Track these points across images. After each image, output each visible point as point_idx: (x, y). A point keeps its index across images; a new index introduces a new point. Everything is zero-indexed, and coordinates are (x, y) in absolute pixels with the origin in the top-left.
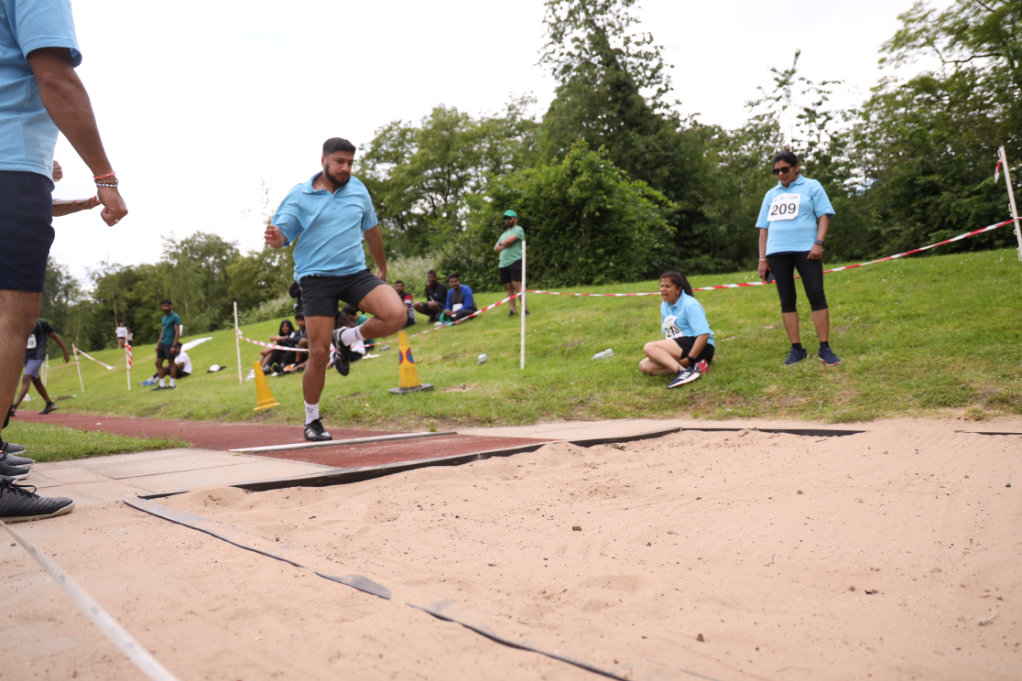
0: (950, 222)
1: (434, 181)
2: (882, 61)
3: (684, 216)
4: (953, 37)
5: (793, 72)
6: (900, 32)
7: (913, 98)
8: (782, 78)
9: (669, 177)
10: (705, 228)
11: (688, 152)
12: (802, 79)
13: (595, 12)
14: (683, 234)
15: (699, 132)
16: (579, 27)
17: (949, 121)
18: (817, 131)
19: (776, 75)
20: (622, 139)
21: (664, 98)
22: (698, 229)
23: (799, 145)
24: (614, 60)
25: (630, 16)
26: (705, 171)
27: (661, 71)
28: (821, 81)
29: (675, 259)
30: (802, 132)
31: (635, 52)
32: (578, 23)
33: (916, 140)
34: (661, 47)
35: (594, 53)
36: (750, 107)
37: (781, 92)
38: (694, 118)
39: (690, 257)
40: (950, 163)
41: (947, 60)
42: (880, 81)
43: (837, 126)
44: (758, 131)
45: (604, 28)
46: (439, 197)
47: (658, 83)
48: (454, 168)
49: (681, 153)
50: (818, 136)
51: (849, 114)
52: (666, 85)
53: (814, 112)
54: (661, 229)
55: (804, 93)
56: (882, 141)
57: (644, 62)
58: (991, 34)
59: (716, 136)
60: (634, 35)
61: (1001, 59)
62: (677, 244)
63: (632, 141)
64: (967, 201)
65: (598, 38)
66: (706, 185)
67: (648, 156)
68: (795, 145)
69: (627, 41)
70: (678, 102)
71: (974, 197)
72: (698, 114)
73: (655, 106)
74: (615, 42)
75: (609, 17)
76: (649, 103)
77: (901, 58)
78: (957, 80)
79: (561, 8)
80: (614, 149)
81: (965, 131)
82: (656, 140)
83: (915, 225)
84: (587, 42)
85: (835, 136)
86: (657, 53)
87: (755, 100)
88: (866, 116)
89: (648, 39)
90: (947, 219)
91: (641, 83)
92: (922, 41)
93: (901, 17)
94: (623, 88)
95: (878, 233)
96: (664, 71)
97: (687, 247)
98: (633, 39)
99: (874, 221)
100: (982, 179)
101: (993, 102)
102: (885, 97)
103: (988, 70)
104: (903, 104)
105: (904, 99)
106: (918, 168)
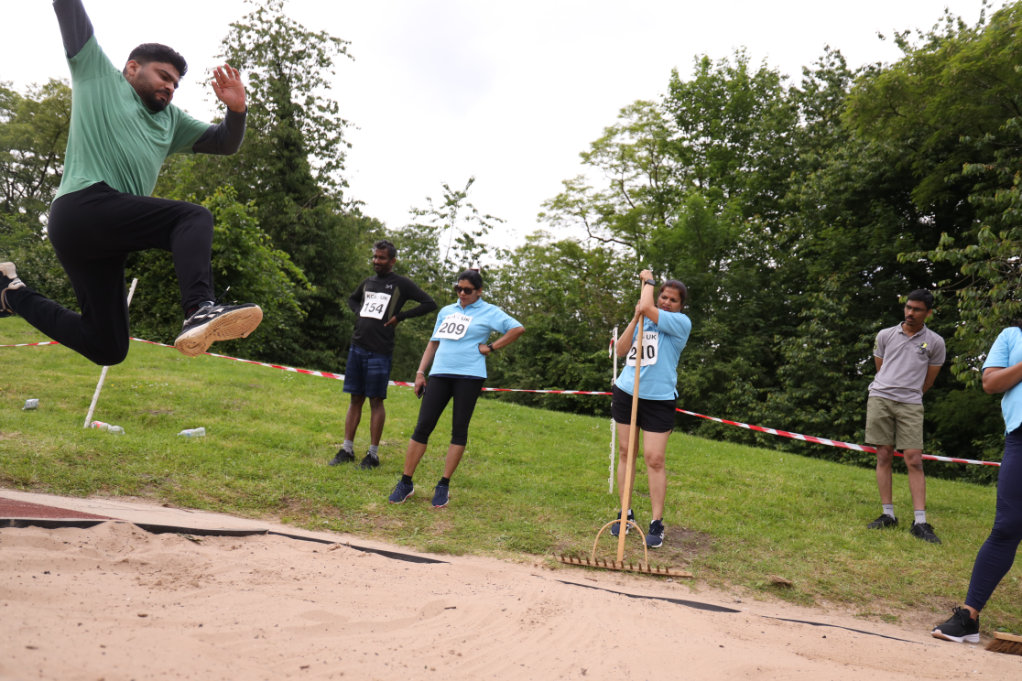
0: (564, 382)
1: (22, 166)
2: (542, 215)
3: (318, 303)
4: (601, 216)
5: (464, 195)
6: (561, 195)
7: (558, 259)
8: (452, 198)
9: (314, 258)
10: (337, 323)
11: (341, 238)
12: (470, 205)
13: (285, 58)
14: (312, 322)
15: (358, 221)
16: (263, 65)
17: (583, 290)
18: (470, 260)
19: (447, 193)
20: (275, 201)
21: (333, 175)
22: (330, 322)
23: (451, 267)
24: (291, 115)
25: (321, 76)
26: (353, 264)
27: (337, 146)
28: (486, 214)
29: (296, 346)
30: (457, 256)
31: (315, 116)
32: (263, 61)
33: (553, 297)
34: (344, 122)
35: (271, 99)
36: (414, 215)
37: (447, 210)
38: (357, 206)
39: (313, 348)
40: (576, 327)
41: (593, 235)
42: (535, 233)
43: (488, 261)
44: (416, 240)
45: (290, 78)
46: (21, 188)
47: (330, 157)
48: (55, 160)
49: (334, 237)
50: (471, 264)
51: (502, 253)
52: (337, 161)
53: (472, 240)
54: (291, 309)
55: (468, 219)
56: (524, 289)
57: (322, 129)
58: (628, 225)
59: (373, 231)
60: (319, 98)
61: (632, 249)
62: (303, 331)
63: (285, 206)
64: (581, 366)
65: (279, 85)
66: (351, 278)
67: (297, 228)
68: (447, 266)
69: (310, 101)
70: (345, 184)
71: (588, 365)
72: (363, 203)
73: (320, 178)
74: (298, 98)
75: (300, 69)
76: (314, 174)
77: (557, 218)
78: (597, 255)
79: (249, 37)
80: (263, 207)
81: (593, 302)
82: (311, 215)
83: (535, 377)
84: (267, 84)
85: (485, 269)
86: (338, 126)
87: (421, 209)
88: (516, 261)
89: (332, 107)
90: (562, 378)
91: (312, 150)
92: (576, 210)
93: (565, 182)
94: (291, 148)
95: (501, 374)
96: (341, 147)
97: (312, 337)
98: (318, 102)
99: (501, 362)
100: (597, 350)
101: (618, 285)
102: (537, 248)
103: (621, 256)
104: (549, 260)
105: (551, 257)
106: (549, 324)
